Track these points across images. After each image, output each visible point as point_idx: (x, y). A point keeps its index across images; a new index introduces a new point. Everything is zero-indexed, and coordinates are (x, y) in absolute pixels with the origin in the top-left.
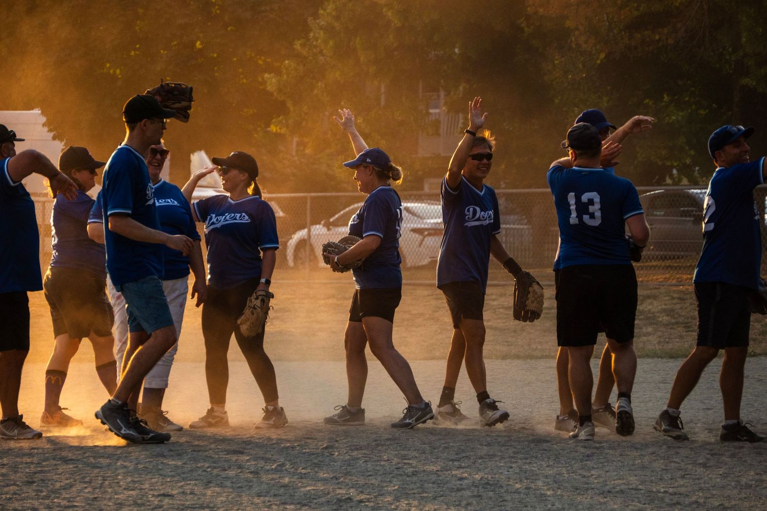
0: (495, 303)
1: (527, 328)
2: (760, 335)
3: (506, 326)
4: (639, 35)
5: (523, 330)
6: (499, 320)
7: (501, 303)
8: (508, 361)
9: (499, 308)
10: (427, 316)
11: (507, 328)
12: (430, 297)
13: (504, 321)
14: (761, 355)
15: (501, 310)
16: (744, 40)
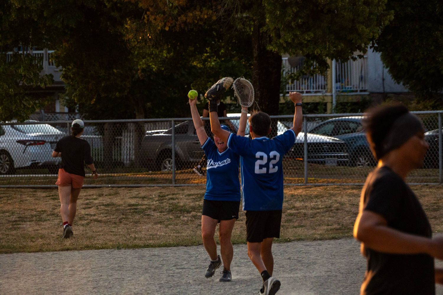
0: (96, 201)
1: (123, 221)
2: (285, 222)
3: (108, 219)
4: (191, 14)
5: (121, 222)
6: (102, 215)
7: (101, 202)
8: (123, 250)
9: (100, 206)
10: (49, 212)
11: (109, 221)
12: (48, 198)
13: (106, 215)
14: (294, 240)
15: (102, 207)
16: (268, 20)
